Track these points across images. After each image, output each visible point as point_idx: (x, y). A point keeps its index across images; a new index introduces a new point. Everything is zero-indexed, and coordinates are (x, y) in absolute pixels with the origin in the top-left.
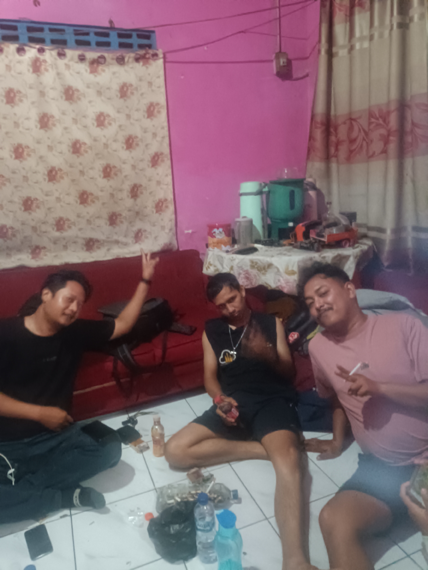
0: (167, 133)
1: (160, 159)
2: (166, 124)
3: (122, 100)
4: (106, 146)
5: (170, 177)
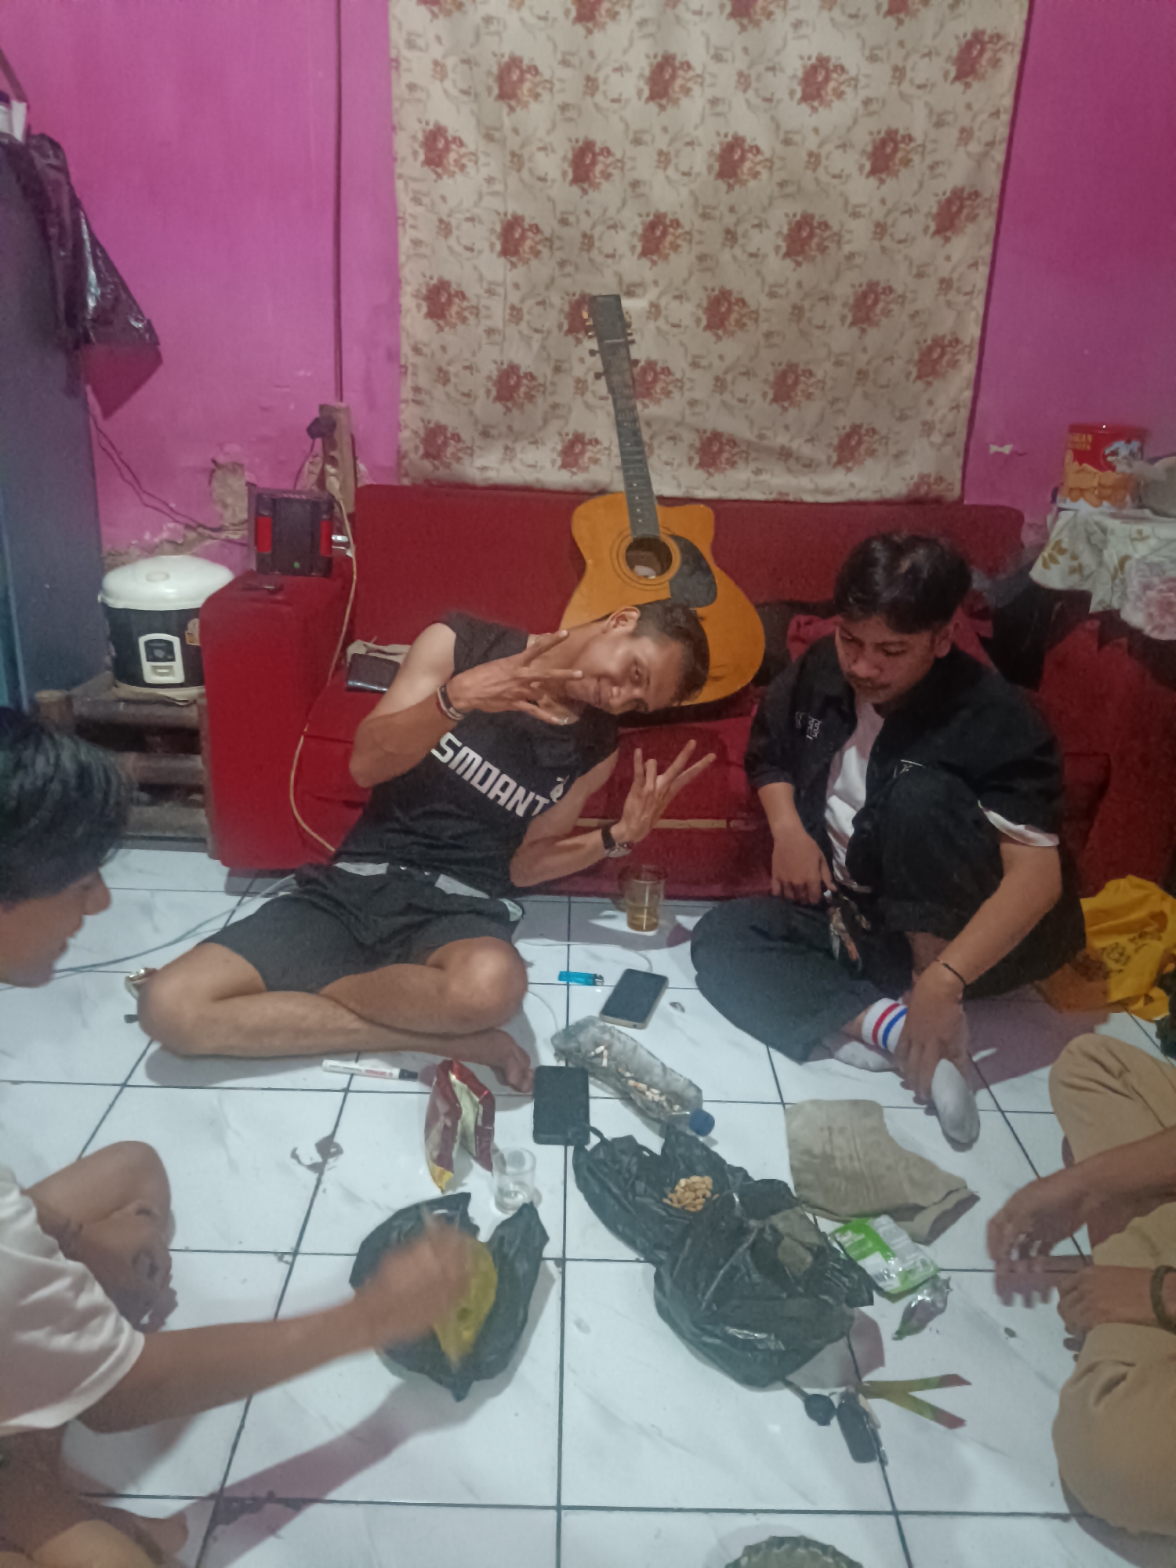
0: (1003, 131)
1: (965, 211)
2: (1008, 101)
3: (890, 22)
4: (814, 159)
5: (984, 270)
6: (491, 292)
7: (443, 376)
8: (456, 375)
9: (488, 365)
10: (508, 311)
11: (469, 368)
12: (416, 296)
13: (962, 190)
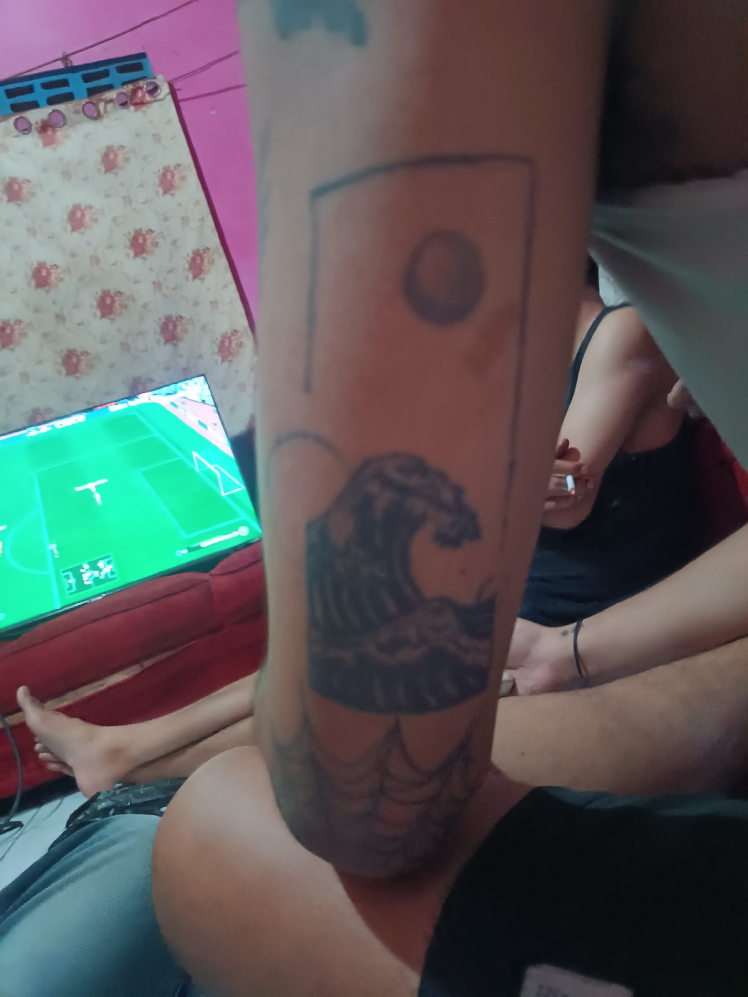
0: (206, 210)
1: (206, 261)
2: (201, 195)
3: (110, 175)
4: (95, 260)
5: (233, 287)
13: (198, 250)
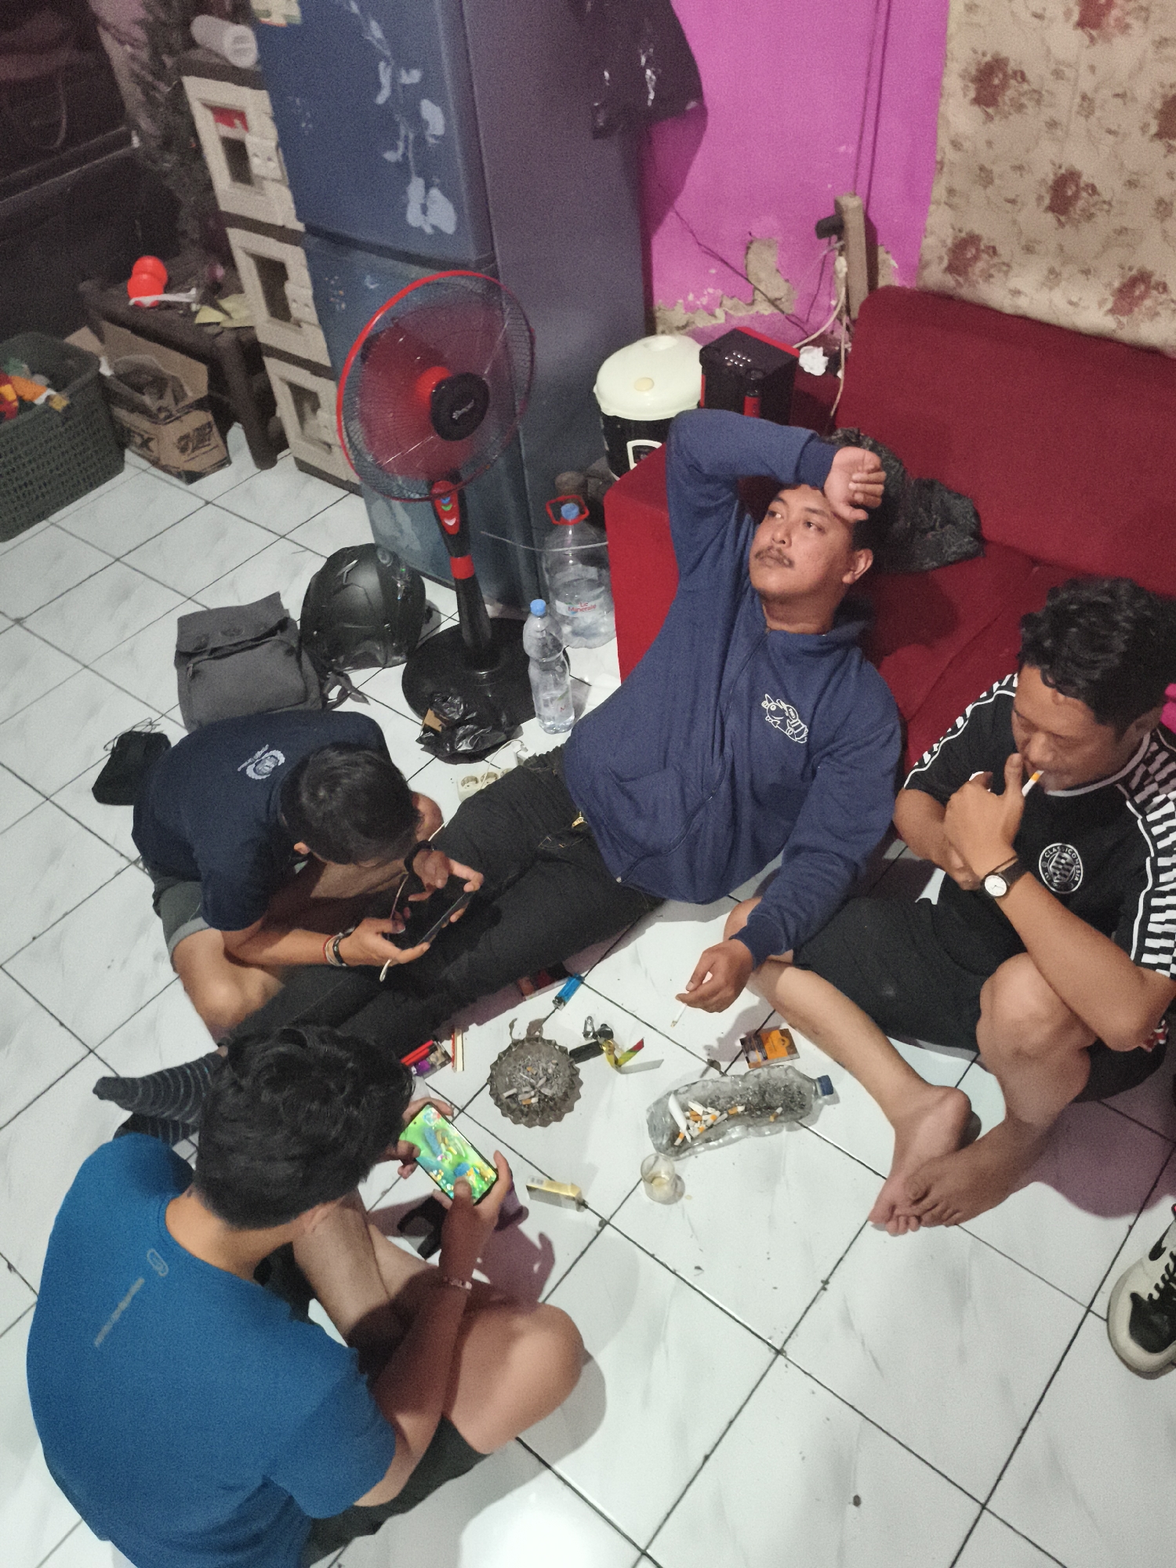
6: (1058, 74)
7: (985, 177)
8: (1001, 177)
9: (1043, 167)
10: (1078, 100)
11: (1019, 168)
12: (962, 77)
